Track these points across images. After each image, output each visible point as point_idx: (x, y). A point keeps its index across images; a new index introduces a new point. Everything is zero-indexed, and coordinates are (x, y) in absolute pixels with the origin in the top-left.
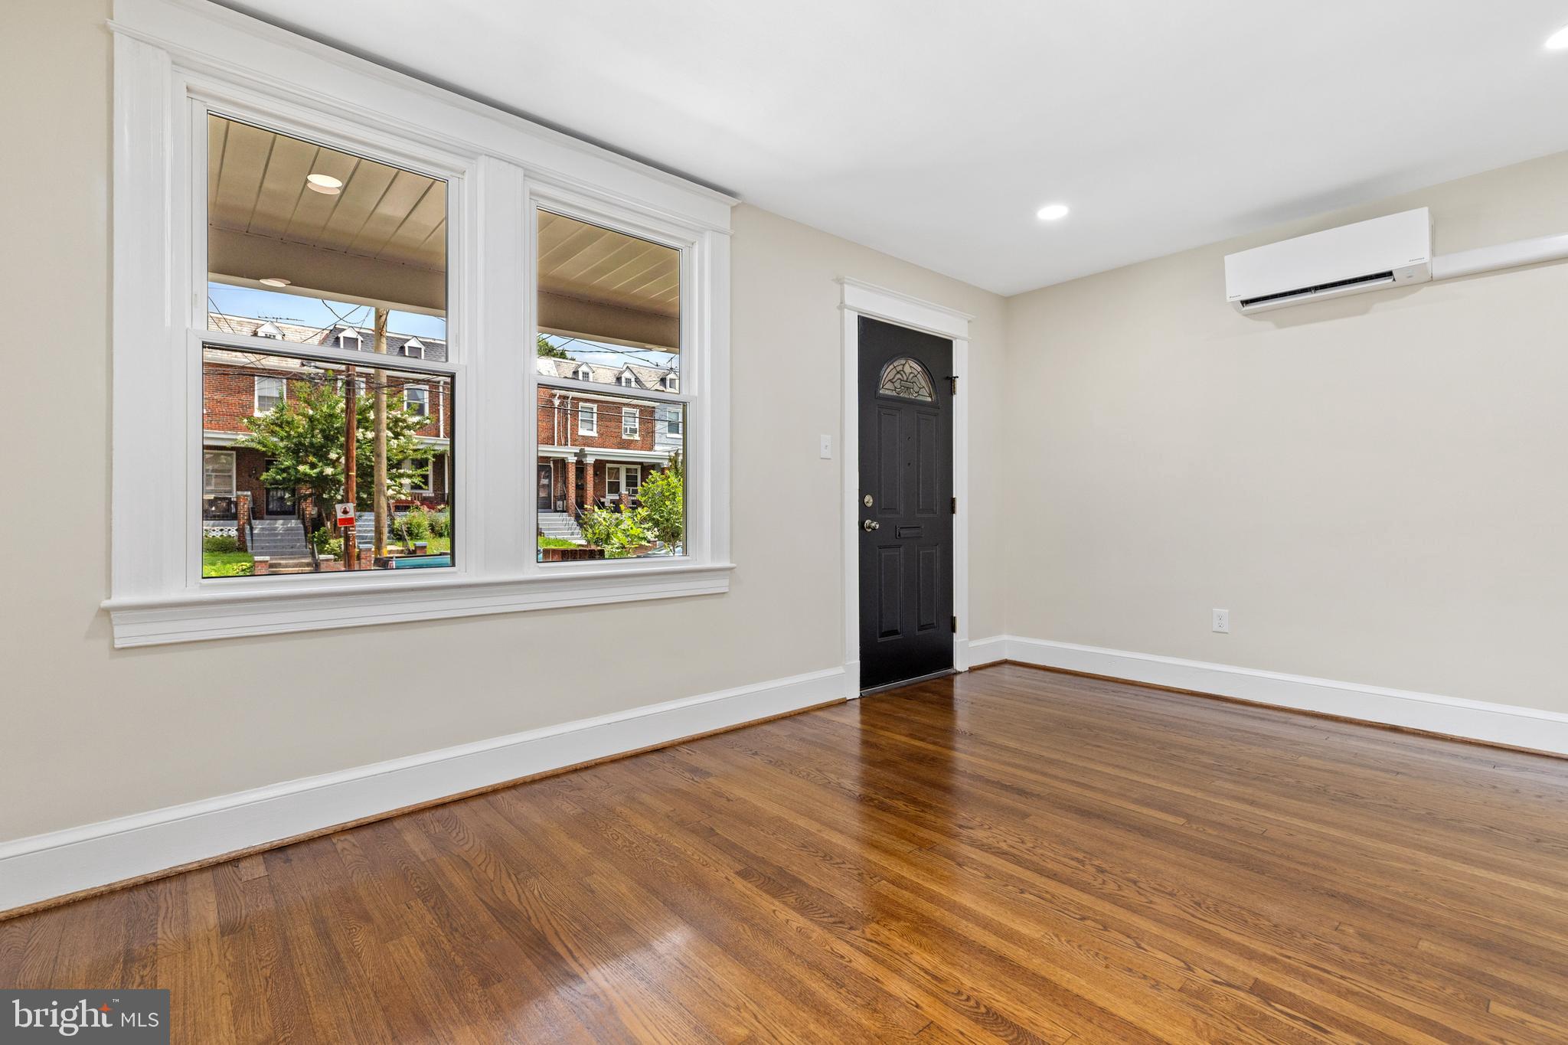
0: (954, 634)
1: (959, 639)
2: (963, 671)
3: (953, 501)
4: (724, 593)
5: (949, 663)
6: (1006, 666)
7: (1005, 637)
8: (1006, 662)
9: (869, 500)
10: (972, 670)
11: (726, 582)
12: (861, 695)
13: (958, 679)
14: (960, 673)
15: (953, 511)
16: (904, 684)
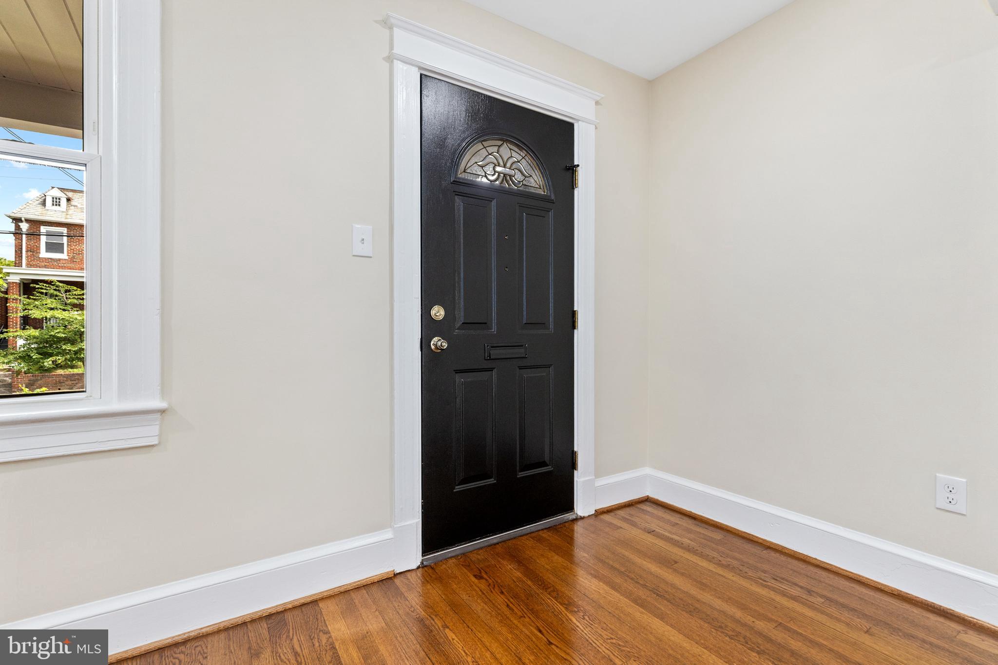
0: (575, 472)
1: (580, 478)
2: (586, 515)
3: (574, 314)
4: (153, 446)
5: (569, 506)
6: (648, 503)
7: (648, 471)
8: (647, 500)
9: (438, 312)
10: (599, 513)
11: (154, 430)
12: (422, 563)
13: (578, 528)
14: (582, 518)
15: (574, 326)
16: (495, 541)
